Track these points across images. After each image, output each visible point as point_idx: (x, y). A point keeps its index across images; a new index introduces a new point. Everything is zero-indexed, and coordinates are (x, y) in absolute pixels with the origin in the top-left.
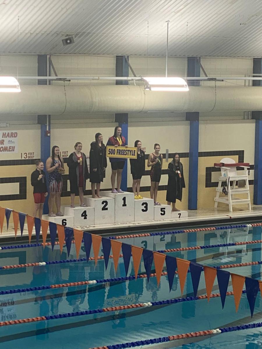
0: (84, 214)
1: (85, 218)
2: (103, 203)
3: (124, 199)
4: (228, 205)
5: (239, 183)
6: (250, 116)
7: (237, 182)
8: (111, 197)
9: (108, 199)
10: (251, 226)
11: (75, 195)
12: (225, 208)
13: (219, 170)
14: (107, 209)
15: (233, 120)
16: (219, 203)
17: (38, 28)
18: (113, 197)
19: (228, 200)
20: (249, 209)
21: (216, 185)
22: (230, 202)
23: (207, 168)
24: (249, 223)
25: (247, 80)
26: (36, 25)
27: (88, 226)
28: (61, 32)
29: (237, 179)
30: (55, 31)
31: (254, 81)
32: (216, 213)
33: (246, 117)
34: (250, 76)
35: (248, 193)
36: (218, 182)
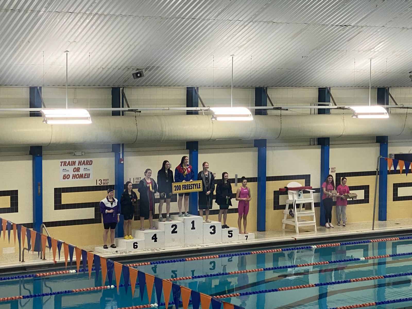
0: (154, 237)
1: (156, 241)
2: (172, 227)
3: (193, 222)
4: (295, 227)
5: (306, 205)
6: (316, 141)
7: (304, 204)
8: (179, 221)
9: (177, 223)
10: (316, 247)
11: (145, 219)
12: (292, 230)
13: (286, 193)
14: (176, 232)
15: (299, 146)
16: (286, 225)
17: (109, 63)
18: (182, 220)
19: (294, 222)
20: (314, 230)
21: (283, 207)
22: (296, 223)
23: (274, 192)
24: (314, 244)
25: (313, 108)
26: (107, 60)
27: (158, 249)
28: (131, 67)
29: (304, 202)
30: (125, 65)
31: (319, 109)
32: (284, 234)
33: (312, 143)
34: (316, 105)
35: (313, 215)
36: (286, 205)
